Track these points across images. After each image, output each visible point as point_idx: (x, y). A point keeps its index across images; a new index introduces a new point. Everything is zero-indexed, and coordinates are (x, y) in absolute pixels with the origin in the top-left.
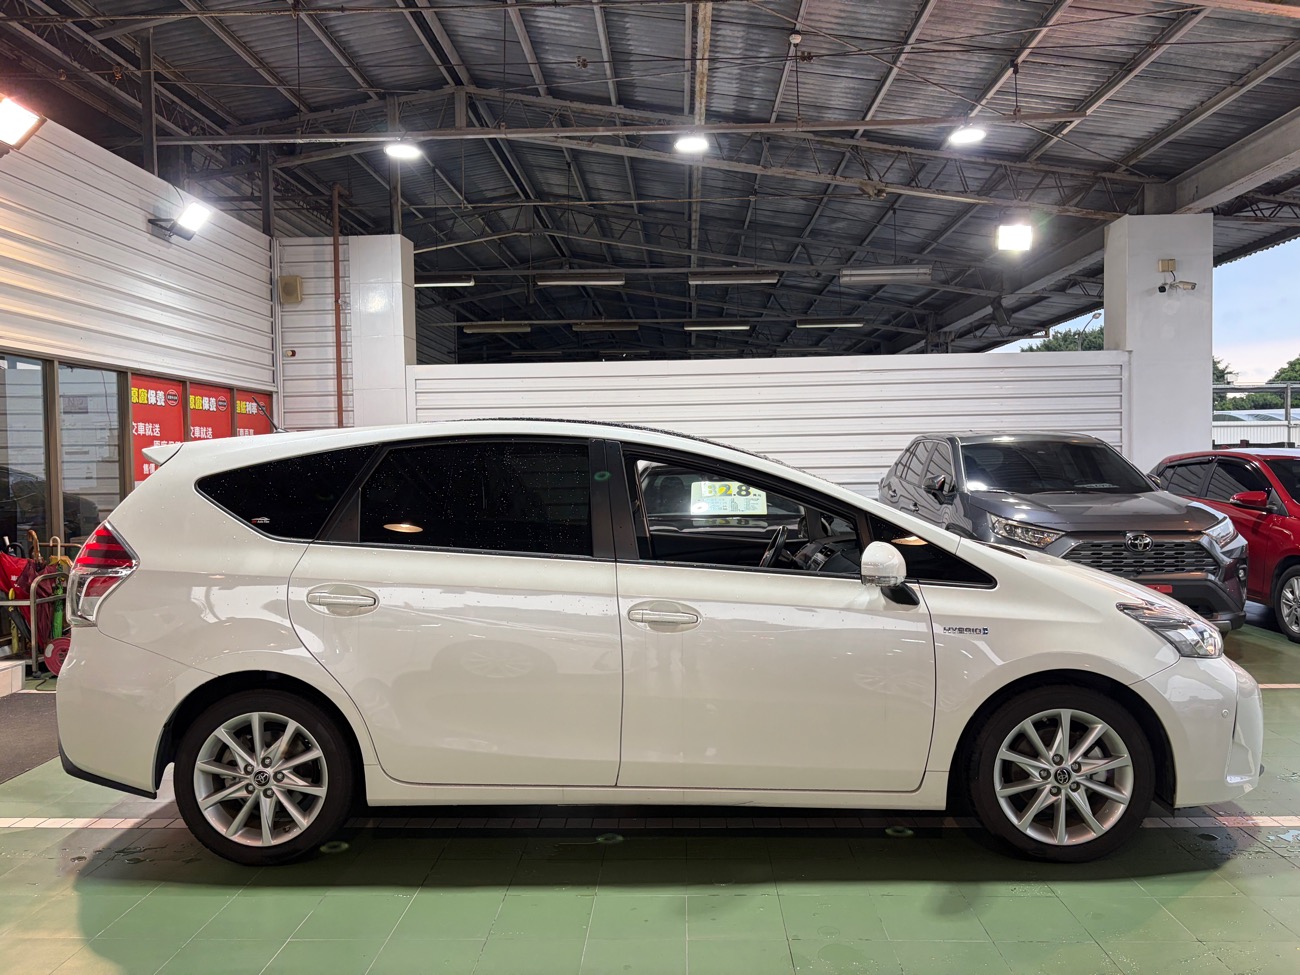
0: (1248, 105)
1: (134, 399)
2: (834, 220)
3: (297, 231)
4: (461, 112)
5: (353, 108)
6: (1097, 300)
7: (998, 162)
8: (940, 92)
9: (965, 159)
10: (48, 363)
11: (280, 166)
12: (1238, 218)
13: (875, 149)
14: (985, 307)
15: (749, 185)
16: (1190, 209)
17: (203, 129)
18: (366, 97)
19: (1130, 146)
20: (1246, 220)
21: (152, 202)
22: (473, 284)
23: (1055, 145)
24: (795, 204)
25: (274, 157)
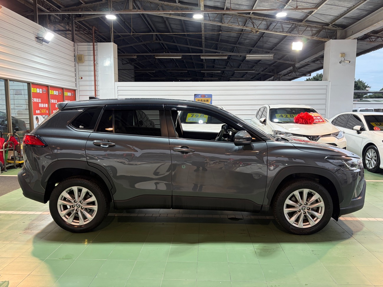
0: (367, 6)
1: (33, 91)
4: (131, 5)
5: (98, 3)
7: (293, 22)
9: (283, 21)
10: (6, 80)
11: (77, 20)
13: (256, 18)
14: (291, 67)
16: (350, 38)
19: (333, 18)
20: (367, 42)
21: (37, 32)
22: (136, 57)
23: (310, 18)
24: (234, 34)
25: (75, 18)
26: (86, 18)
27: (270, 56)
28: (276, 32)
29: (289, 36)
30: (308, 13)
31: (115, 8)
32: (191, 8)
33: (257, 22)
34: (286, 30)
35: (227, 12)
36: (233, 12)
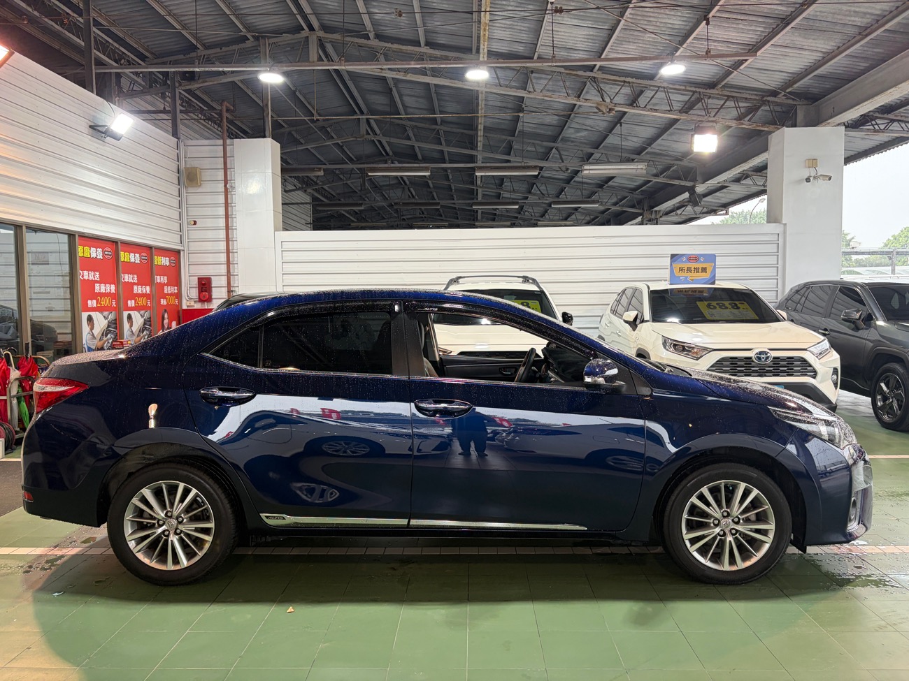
0: (871, 49)
1: (81, 254)
2: (578, 130)
3: (197, 136)
4: (314, 51)
5: (235, 47)
6: (763, 188)
7: (695, 89)
8: (653, 38)
9: (671, 86)
10: (17, 227)
11: (184, 88)
12: (862, 130)
13: (607, 79)
14: (684, 193)
15: (519, 104)
16: (828, 123)
17: (128, 61)
18: (245, 39)
19: (789, 78)
20: (868, 132)
21: (93, 114)
22: (323, 174)
24: (551, 119)
25: (181, 81)
26: (206, 82)
28: (656, 110)
29: (685, 121)
32: (455, 57)
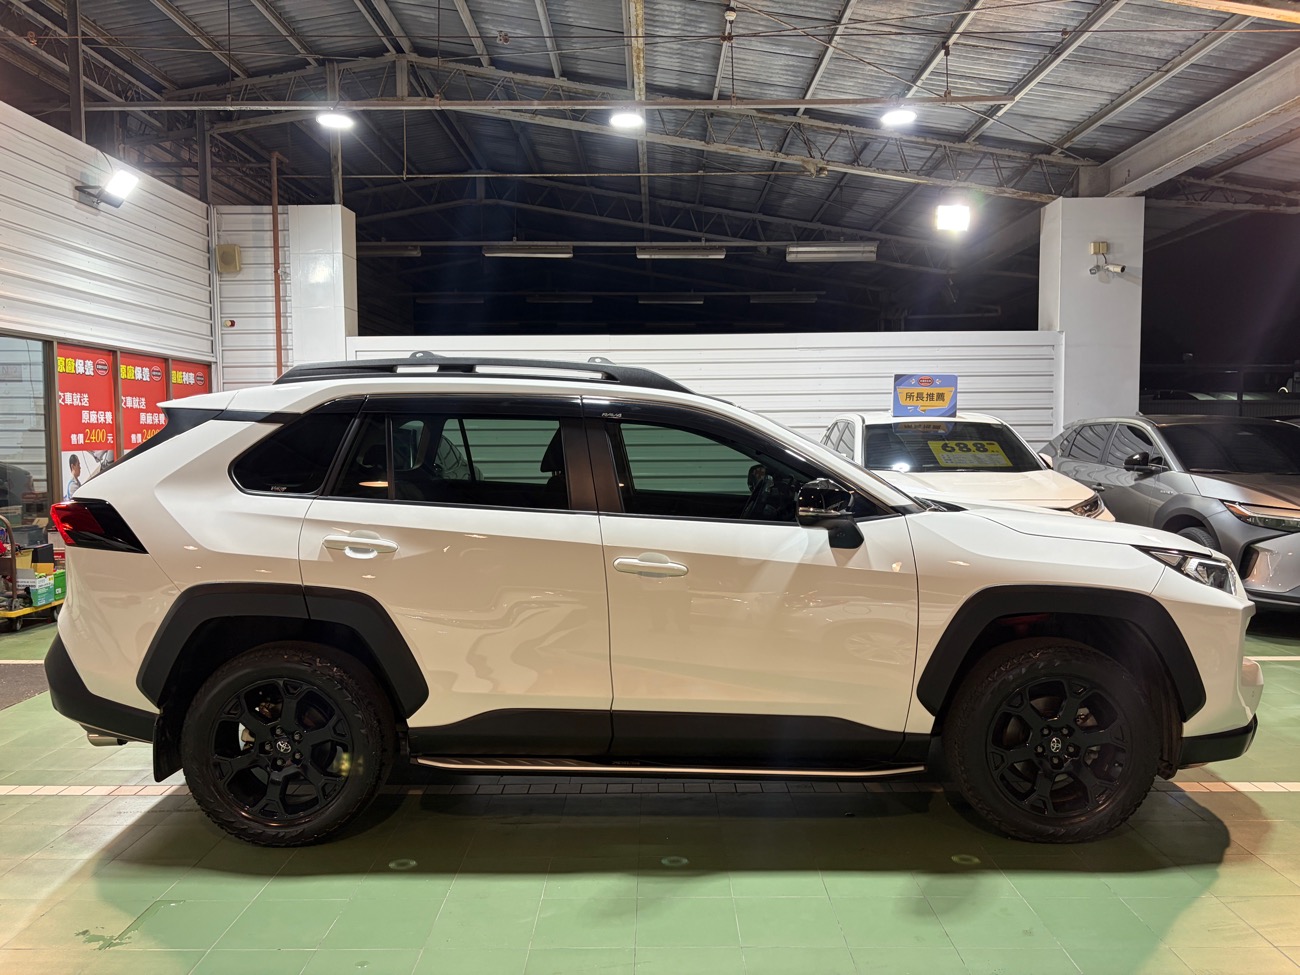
0: (1173, 90)
1: (61, 369)
2: (784, 196)
4: (402, 85)
5: (291, 74)
7: (938, 143)
11: (218, 131)
13: (817, 127)
16: (1121, 192)
17: (137, 94)
19: (1064, 129)
21: (80, 169)
22: (420, 255)
23: (990, 127)
24: (744, 178)
25: (212, 123)
26: (249, 123)
27: (867, 249)
28: (885, 171)
29: (926, 186)
30: (984, 113)
31: (351, 92)
32: (604, 94)
33: (823, 140)
34: (917, 165)
35: (722, 107)
36: (743, 107)
